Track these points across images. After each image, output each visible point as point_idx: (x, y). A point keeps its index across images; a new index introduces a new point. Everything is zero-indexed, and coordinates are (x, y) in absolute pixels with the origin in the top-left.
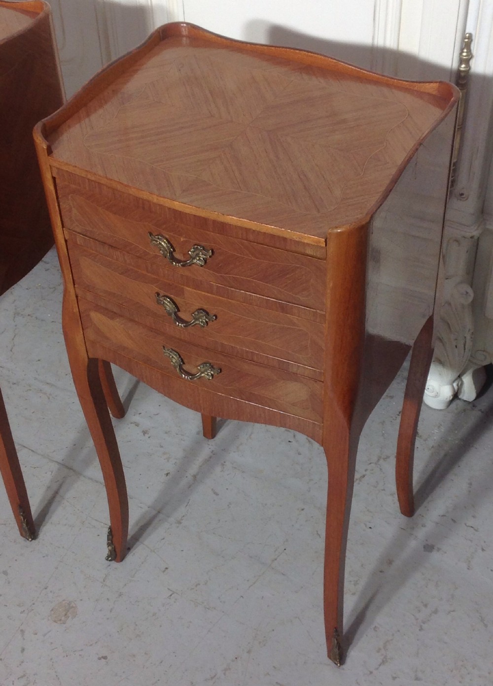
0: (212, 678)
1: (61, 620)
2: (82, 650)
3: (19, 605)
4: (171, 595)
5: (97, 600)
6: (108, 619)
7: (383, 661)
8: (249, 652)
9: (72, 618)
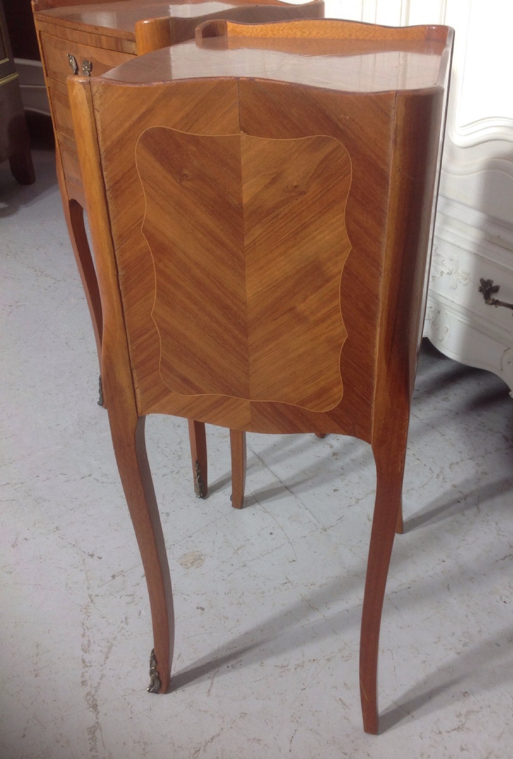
1: (186, 565)
2: (188, 595)
5: (223, 562)
6: (223, 580)
7: (459, 728)
8: (329, 660)
9: (196, 568)
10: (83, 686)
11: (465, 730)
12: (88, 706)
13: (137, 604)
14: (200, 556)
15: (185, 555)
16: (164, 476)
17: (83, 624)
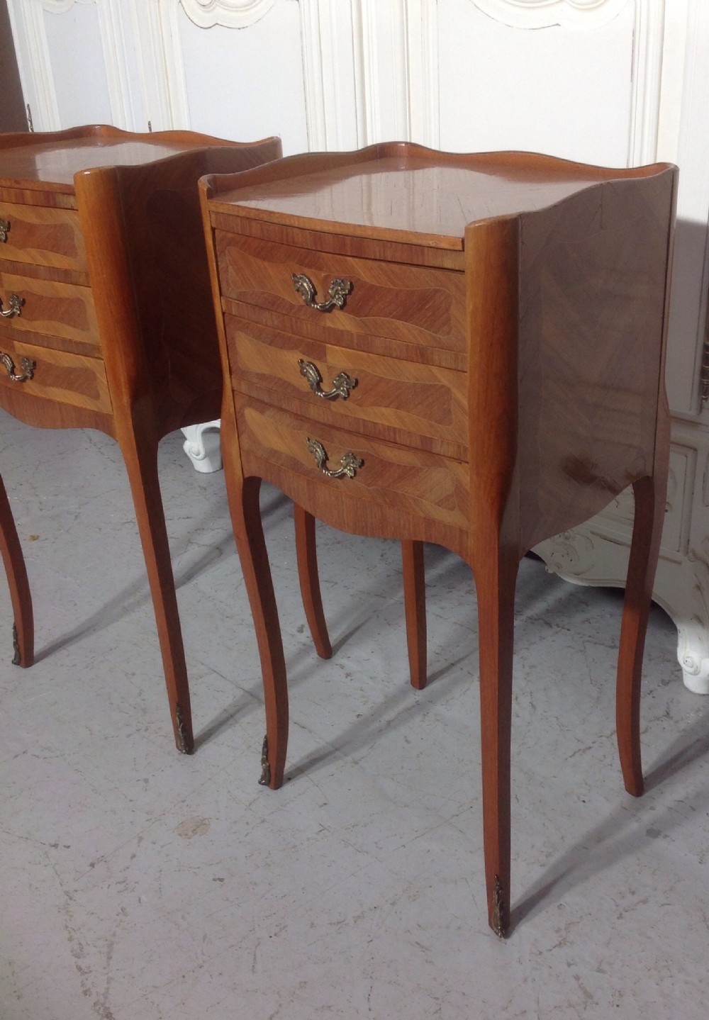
0: (338, 923)
1: (186, 835)
2: (198, 868)
3: (148, 813)
4: (321, 831)
5: (235, 822)
6: (240, 842)
7: (560, 943)
8: (393, 904)
9: (201, 835)
10: (87, 996)
11: (568, 944)
12: (99, 1017)
13: (133, 891)
14: (202, 821)
15: (182, 823)
16: (129, 736)
17: (67, 927)
